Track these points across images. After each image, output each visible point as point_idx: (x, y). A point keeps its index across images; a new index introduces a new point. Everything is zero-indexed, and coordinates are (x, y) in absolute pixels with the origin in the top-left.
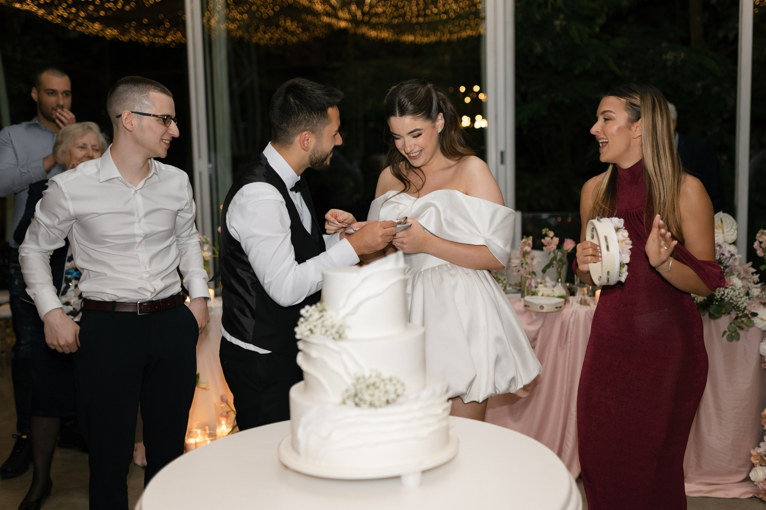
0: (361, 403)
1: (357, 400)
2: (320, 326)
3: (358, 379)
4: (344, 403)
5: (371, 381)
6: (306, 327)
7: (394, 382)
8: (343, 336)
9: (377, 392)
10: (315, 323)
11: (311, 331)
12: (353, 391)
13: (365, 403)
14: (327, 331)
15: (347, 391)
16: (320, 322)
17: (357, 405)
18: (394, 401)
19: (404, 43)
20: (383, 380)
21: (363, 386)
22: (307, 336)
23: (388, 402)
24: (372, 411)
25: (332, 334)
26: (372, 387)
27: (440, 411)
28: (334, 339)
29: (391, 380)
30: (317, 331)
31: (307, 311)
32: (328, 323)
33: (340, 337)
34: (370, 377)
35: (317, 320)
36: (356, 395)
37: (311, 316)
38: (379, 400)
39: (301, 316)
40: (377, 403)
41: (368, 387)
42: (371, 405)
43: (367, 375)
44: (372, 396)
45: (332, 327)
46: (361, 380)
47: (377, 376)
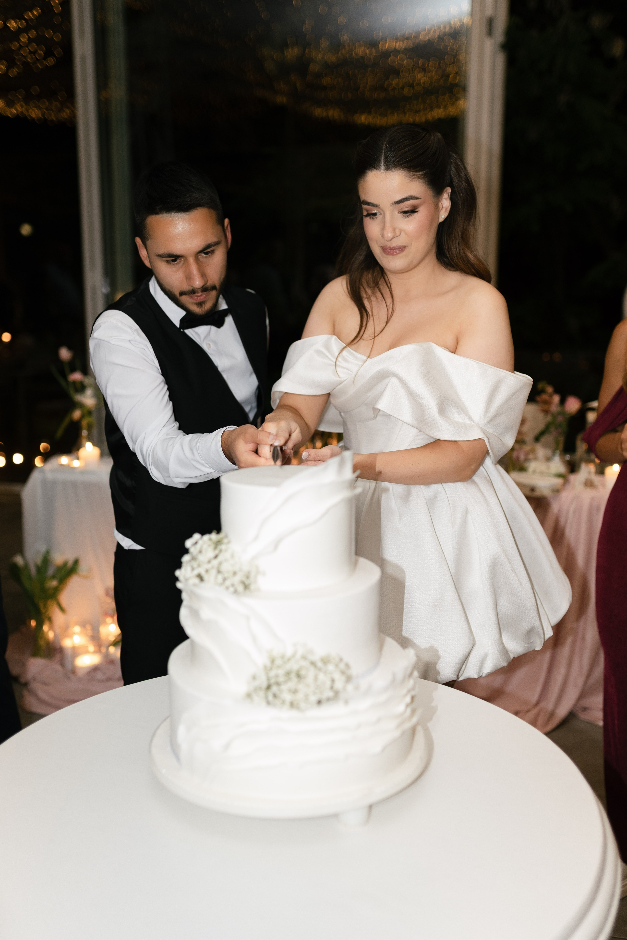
0: (277, 702)
1: (270, 696)
2: (214, 572)
4: (249, 697)
5: (294, 666)
6: (193, 570)
7: (331, 666)
8: (252, 587)
9: (302, 688)
10: (208, 566)
11: (201, 578)
12: (264, 681)
13: (283, 702)
14: (225, 579)
15: (254, 678)
16: (215, 562)
17: (268, 703)
18: (329, 700)
20: (313, 664)
21: (281, 672)
22: (195, 585)
23: (319, 702)
24: (294, 713)
25: (232, 585)
26: (294, 678)
28: (236, 592)
29: (325, 661)
30: (210, 578)
31: (196, 544)
32: (227, 567)
33: (246, 587)
34: (293, 656)
35: (210, 561)
36: (269, 687)
37: (201, 551)
38: (306, 698)
39: (187, 551)
40: (302, 705)
41: (288, 676)
42: (292, 705)
43: (289, 652)
44: (294, 692)
45: (235, 573)
46: (278, 662)
47: (304, 658)
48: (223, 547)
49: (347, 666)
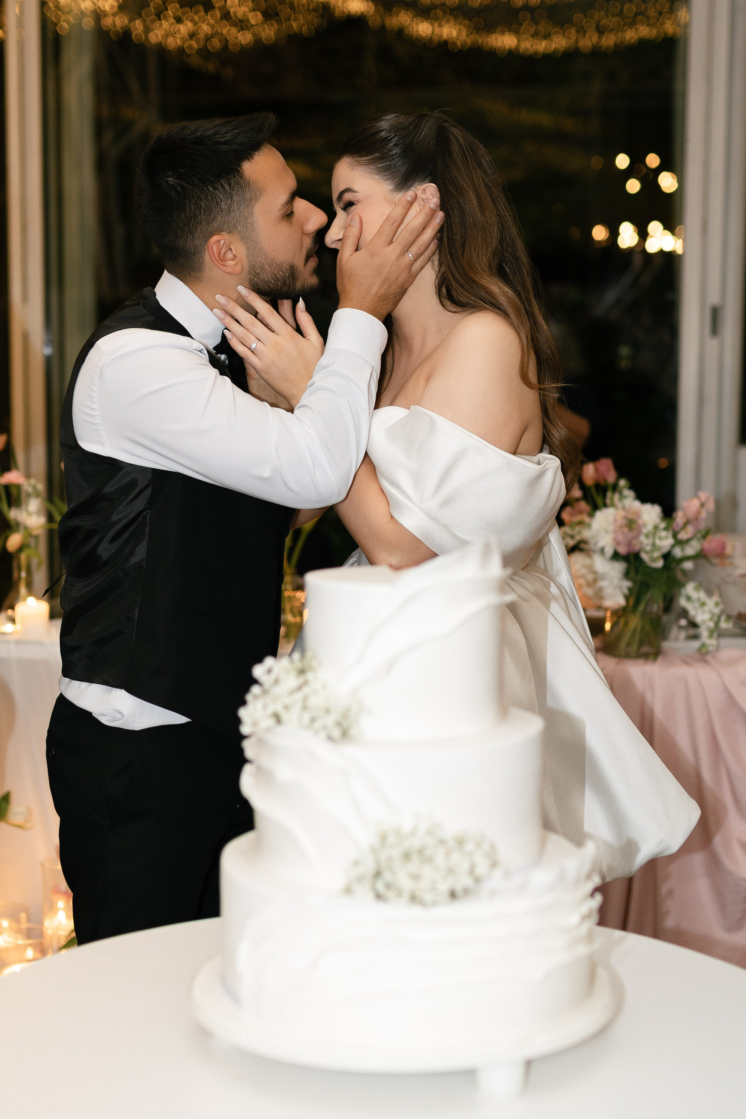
0: (390, 894)
1: (380, 886)
2: (297, 709)
3: (383, 838)
4: (348, 891)
5: (415, 843)
6: (265, 707)
7: (470, 846)
8: (353, 732)
9: (428, 872)
10: (287, 701)
11: (277, 718)
12: (370, 866)
13: (399, 894)
14: (313, 720)
15: (356, 863)
16: (298, 697)
17: (379, 897)
18: (466, 891)
19: (492, 54)
20: (442, 842)
21: (396, 853)
22: (268, 730)
23: (453, 895)
24: (416, 911)
25: (325, 728)
26: (415, 859)
27: (574, 919)
28: (330, 738)
29: (460, 842)
30: (290, 718)
31: (269, 671)
32: (316, 701)
33: (345, 734)
34: (414, 832)
35: (291, 693)
36: (378, 874)
37: (276, 682)
38: (433, 888)
39: (255, 681)
40: (428, 897)
41: (407, 856)
42: (413, 899)
43: (407, 826)
44: (416, 877)
45: (328, 711)
46: (391, 839)
47: (429, 833)
48: (310, 676)
49: (493, 847)
